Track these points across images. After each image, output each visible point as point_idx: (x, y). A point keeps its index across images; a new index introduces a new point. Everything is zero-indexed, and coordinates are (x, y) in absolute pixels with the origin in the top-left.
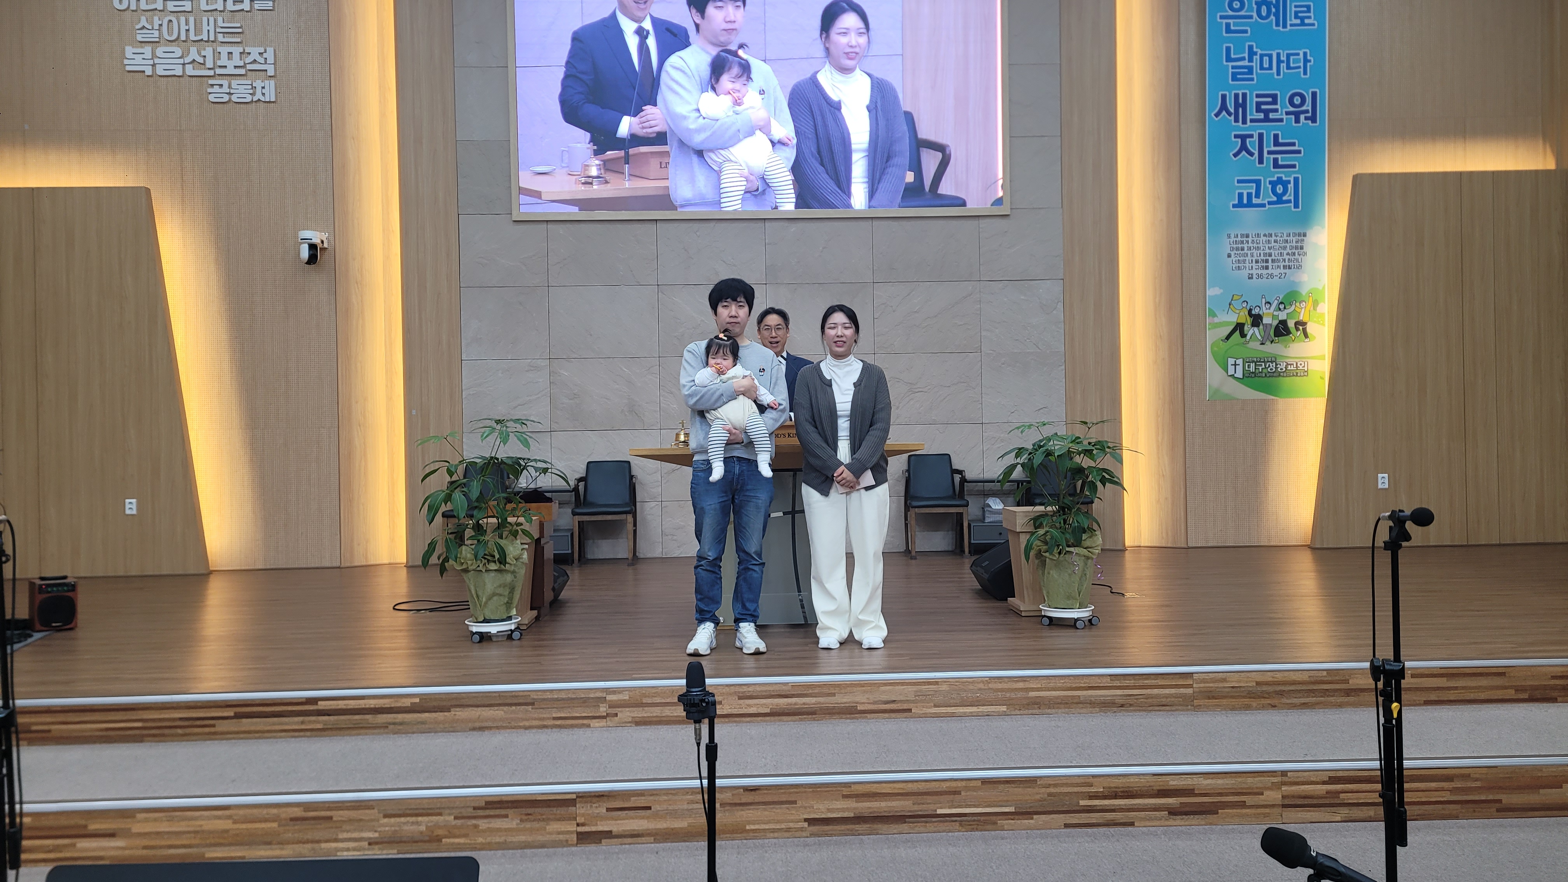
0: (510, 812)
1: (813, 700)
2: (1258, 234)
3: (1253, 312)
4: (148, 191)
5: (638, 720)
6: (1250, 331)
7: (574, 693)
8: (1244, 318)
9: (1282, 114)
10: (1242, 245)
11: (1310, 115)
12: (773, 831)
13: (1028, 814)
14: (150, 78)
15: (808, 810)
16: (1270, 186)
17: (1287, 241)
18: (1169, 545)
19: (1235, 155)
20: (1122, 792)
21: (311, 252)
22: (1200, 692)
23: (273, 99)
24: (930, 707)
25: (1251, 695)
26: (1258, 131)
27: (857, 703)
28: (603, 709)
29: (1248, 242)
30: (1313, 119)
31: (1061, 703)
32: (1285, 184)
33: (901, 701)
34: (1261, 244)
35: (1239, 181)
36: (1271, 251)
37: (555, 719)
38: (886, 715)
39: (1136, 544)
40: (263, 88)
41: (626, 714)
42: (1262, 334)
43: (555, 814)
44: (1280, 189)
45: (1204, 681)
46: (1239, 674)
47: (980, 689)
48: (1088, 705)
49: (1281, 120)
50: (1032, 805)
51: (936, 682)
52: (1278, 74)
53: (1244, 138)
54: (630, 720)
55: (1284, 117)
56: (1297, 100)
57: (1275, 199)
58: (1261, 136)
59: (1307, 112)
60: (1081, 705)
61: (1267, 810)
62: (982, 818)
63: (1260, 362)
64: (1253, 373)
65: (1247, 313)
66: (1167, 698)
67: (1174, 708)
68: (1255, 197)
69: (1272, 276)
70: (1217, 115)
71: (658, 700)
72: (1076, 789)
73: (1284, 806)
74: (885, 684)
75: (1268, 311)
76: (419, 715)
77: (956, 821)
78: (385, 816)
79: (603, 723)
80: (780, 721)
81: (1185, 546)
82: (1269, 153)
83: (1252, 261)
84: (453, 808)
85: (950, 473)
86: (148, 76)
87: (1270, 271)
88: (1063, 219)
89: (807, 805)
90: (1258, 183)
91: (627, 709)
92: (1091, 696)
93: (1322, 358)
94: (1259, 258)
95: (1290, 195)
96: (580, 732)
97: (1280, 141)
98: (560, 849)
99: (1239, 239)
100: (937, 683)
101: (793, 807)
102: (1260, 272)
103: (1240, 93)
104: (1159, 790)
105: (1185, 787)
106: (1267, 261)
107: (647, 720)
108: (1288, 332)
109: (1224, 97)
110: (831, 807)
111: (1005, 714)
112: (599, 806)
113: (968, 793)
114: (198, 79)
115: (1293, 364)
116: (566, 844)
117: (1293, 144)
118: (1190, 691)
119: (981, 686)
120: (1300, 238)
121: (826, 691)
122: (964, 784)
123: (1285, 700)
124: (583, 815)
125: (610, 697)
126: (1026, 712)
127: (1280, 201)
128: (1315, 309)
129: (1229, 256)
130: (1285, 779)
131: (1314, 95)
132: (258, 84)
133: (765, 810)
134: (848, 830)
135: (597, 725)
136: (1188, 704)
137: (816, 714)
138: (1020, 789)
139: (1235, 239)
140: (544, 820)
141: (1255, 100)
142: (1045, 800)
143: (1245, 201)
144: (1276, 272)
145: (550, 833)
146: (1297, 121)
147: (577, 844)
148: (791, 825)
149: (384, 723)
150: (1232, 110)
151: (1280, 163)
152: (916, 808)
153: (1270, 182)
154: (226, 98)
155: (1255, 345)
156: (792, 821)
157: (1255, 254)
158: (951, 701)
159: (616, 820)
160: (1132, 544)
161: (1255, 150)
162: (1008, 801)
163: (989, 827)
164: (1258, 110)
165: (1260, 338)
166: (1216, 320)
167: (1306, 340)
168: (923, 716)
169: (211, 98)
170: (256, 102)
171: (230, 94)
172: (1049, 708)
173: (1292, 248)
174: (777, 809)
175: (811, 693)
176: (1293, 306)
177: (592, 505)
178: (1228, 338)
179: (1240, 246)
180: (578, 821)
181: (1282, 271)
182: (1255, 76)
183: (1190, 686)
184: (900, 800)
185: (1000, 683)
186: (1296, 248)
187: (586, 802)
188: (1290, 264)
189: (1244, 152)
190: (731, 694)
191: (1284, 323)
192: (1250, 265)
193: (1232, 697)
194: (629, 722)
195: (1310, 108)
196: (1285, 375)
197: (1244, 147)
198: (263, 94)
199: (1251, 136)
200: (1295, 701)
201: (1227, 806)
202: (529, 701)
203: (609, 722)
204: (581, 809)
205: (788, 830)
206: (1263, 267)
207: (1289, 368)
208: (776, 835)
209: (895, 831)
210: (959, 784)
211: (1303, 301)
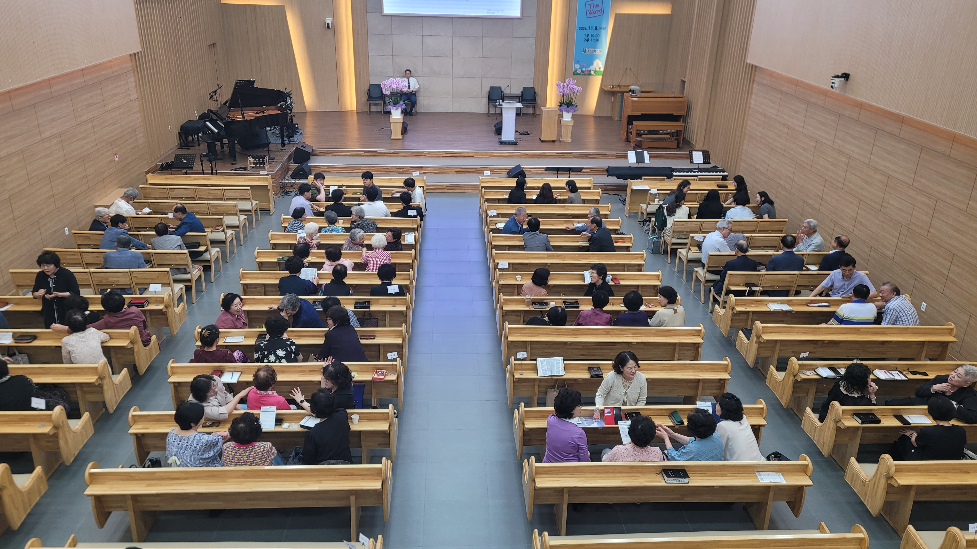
4: (284, 6)
7: (418, 152)
21: (328, 25)
24: (477, 156)
27: (465, 155)
33: (473, 155)
37: (415, 156)
38: (470, 157)
85: (501, 92)
88: (537, 19)
91: (427, 154)
96: (420, 158)
100: (479, 152)
101: (454, 170)
110: (459, 170)
112: (426, 169)
113: (479, 169)
119: (486, 153)
125: (424, 152)
126: (493, 157)
133: (450, 170)
134: (461, 173)
136: (519, 157)
137: (458, 156)
147: (423, 174)
159: (428, 171)
180: (423, 171)
205: (453, 173)
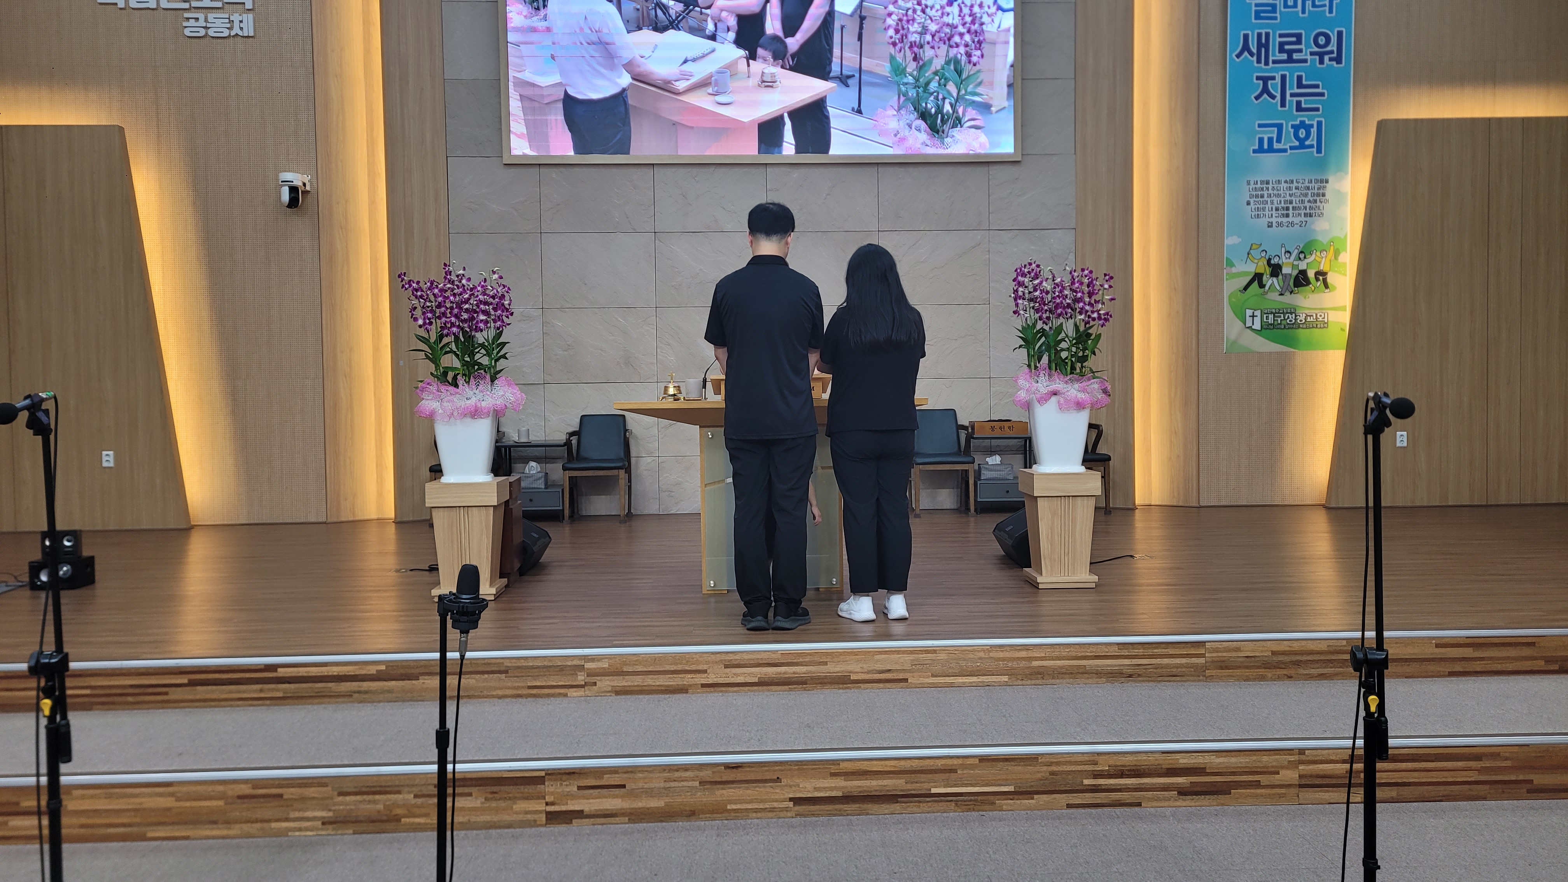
0: (474, 790)
1: (803, 669)
2: (1279, 181)
3: (1272, 262)
4: (121, 130)
5: (618, 689)
6: (1268, 281)
7: (550, 661)
8: (1262, 267)
9: (1306, 54)
10: (1262, 192)
11: (1335, 55)
12: (756, 811)
13: (1029, 794)
14: (123, 11)
15: (794, 788)
16: (1292, 131)
17: (1308, 188)
18: (1181, 504)
19: (1257, 98)
20: (1129, 770)
21: (292, 195)
22: (1213, 662)
23: (251, 34)
24: (928, 677)
25: (1267, 665)
26: (1280, 73)
27: (850, 672)
28: (581, 678)
29: (1268, 189)
30: (1338, 60)
31: (1065, 673)
32: (1308, 128)
33: (897, 671)
34: (1282, 192)
35: (1260, 126)
36: (1293, 198)
37: (530, 687)
38: (881, 685)
39: (1147, 503)
40: (241, 22)
41: (605, 683)
42: (1281, 284)
43: (523, 793)
44: (1302, 133)
45: (1216, 650)
46: (1254, 643)
47: (980, 658)
48: (1094, 675)
49: (1305, 61)
50: (1032, 784)
51: (933, 651)
52: (1303, 12)
53: (1265, 80)
54: (610, 689)
55: (1309, 57)
56: (1322, 40)
57: (1297, 143)
58: (1283, 78)
59: (1332, 52)
60: (1087, 675)
61: (1283, 791)
62: (979, 798)
63: (1279, 313)
64: (1271, 324)
65: (1265, 263)
66: (1177, 668)
67: (1184, 679)
68: (1277, 142)
69: (1292, 224)
70: (1238, 56)
71: (640, 668)
72: (1079, 768)
73: (1301, 786)
74: (880, 653)
75: (1288, 260)
76: (385, 683)
77: (952, 801)
78: (341, 794)
79: (580, 692)
80: (769, 691)
81: (1197, 505)
82: (1292, 95)
83: (1272, 208)
84: (413, 786)
85: (955, 428)
86: (121, 9)
87: (1290, 219)
88: (1076, 165)
89: (792, 783)
90: (1280, 127)
91: (607, 678)
92: (1098, 666)
93: (1343, 309)
94: (1280, 206)
95: (1313, 140)
96: (558, 700)
97: (1304, 82)
98: (528, 830)
99: (1259, 185)
100: (935, 652)
101: (777, 786)
102: (1280, 220)
103: (1263, 31)
104: (1168, 769)
105: (1196, 766)
106: (1288, 209)
107: (628, 689)
108: (1308, 283)
109: (1246, 37)
110: (818, 786)
111: (1006, 684)
112: (570, 784)
113: (965, 772)
114: (174, 12)
115: (1312, 316)
116: (533, 824)
117: (1317, 86)
118: (1202, 661)
119: (982, 655)
120: (1322, 185)
121: (816, 659)
122: (960, 761)
123: (1301, 671)
124: (552, 793)
125: (588, 665)
126: (1029, 682)
127: (1302, 146)
128: (1336, 258)
129: (1248, 203)
130: (1303, 757)
131: (1340, 34)
132: (236, 18)
133: (747, 788)
134: (836, 810)
135: (575, 694)
136: (1199, 674)
137: (806, 684)
138: (1020, 768)
139: (1254, 186)
140: (510, 799)
141: (1278, 40)
142: (1046, 779)
143: (1266, 146)
144: (1296, 220)
145: (517, 813)
146: (1321, 62)
147: (546, 824)
148: (776, 805)
149: (348, 692)
150: (1255, 51)
151: (1303, 106)
152: (909, 786)
153: (1293, 126)
154: (202, 32)
155: (1274, 296)
156: (776, 801)
157: (1275, 202)
158: (950, 671)
159: (588, 799)
160: (1142, 503)
161: (1277, 92)
162: (1007, 780)
163: (986, 807)
164: (1282, 50)
165: (1278, 288)
166: (1234, 270)
167: (1327, 291)
168: (920, 686)
169: (187, 32)
170: (233, 36)
171: (206, 28)
172: (1053, 679)
173: (1313, 195)
174: (760, 788)
175: (802, 662)
176: (1314, 256)
177: (586, 459)
178: (1246, 288)
179: (1259, 193)
180: (547, 800)
181: (1303, 219)
182: (1278, 15)
183: (1202, 656)
184: (891, 778)
185: (1002, 651)
186: (1318, 195)
187: (556, 780)
188: (1311, 212)
189: (1265, 96)
190: (716, 662)
191: (1303, 273)
192: (1270, 213)
193: (1247, 667)
194: (609, 692)
195: (1335, 49)
196: (1305, 326)
197: (1265, 90)
198: (241, 29)
199: (1273, 78)
200: (1313, 671)
201: (1241, 786)
202: (502, 669)
203: (588, 691)
204: (551, 788)
205: (772, 810)
206: (1283, 215)
207: (1309, 320)
208: (759, 815)
209: (886, 811)
210: (955, 762)
211: (1324, 250)
